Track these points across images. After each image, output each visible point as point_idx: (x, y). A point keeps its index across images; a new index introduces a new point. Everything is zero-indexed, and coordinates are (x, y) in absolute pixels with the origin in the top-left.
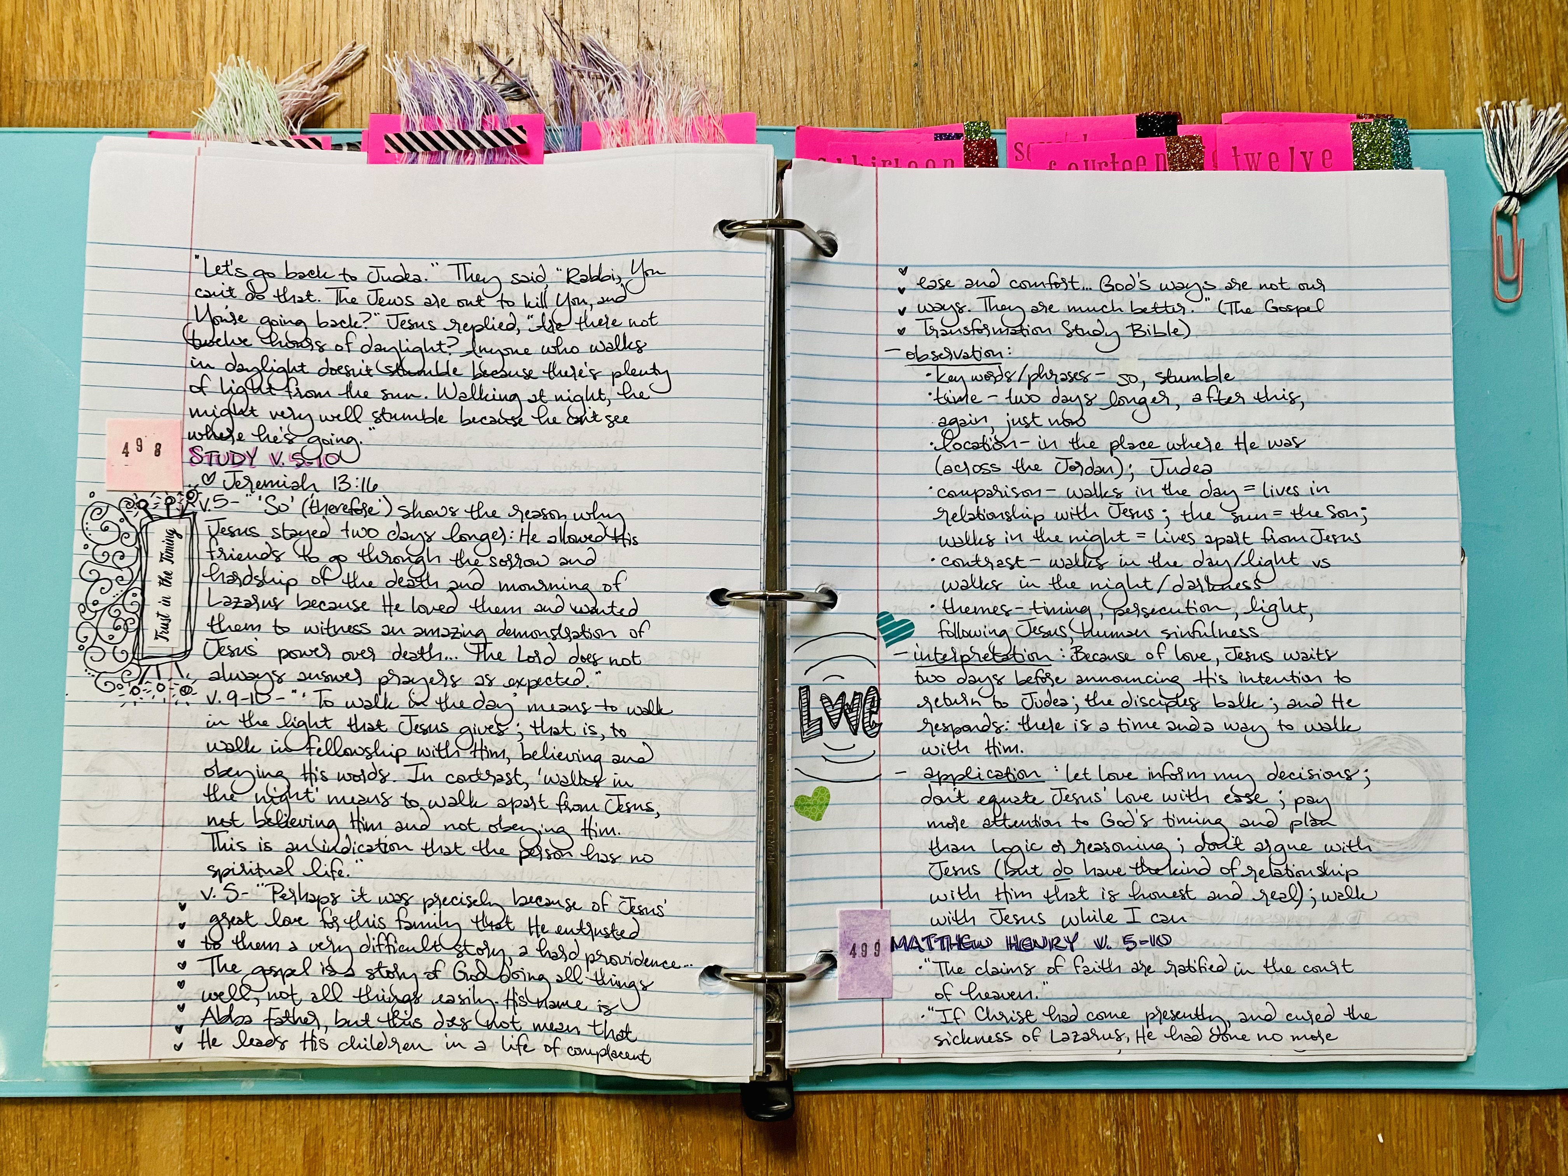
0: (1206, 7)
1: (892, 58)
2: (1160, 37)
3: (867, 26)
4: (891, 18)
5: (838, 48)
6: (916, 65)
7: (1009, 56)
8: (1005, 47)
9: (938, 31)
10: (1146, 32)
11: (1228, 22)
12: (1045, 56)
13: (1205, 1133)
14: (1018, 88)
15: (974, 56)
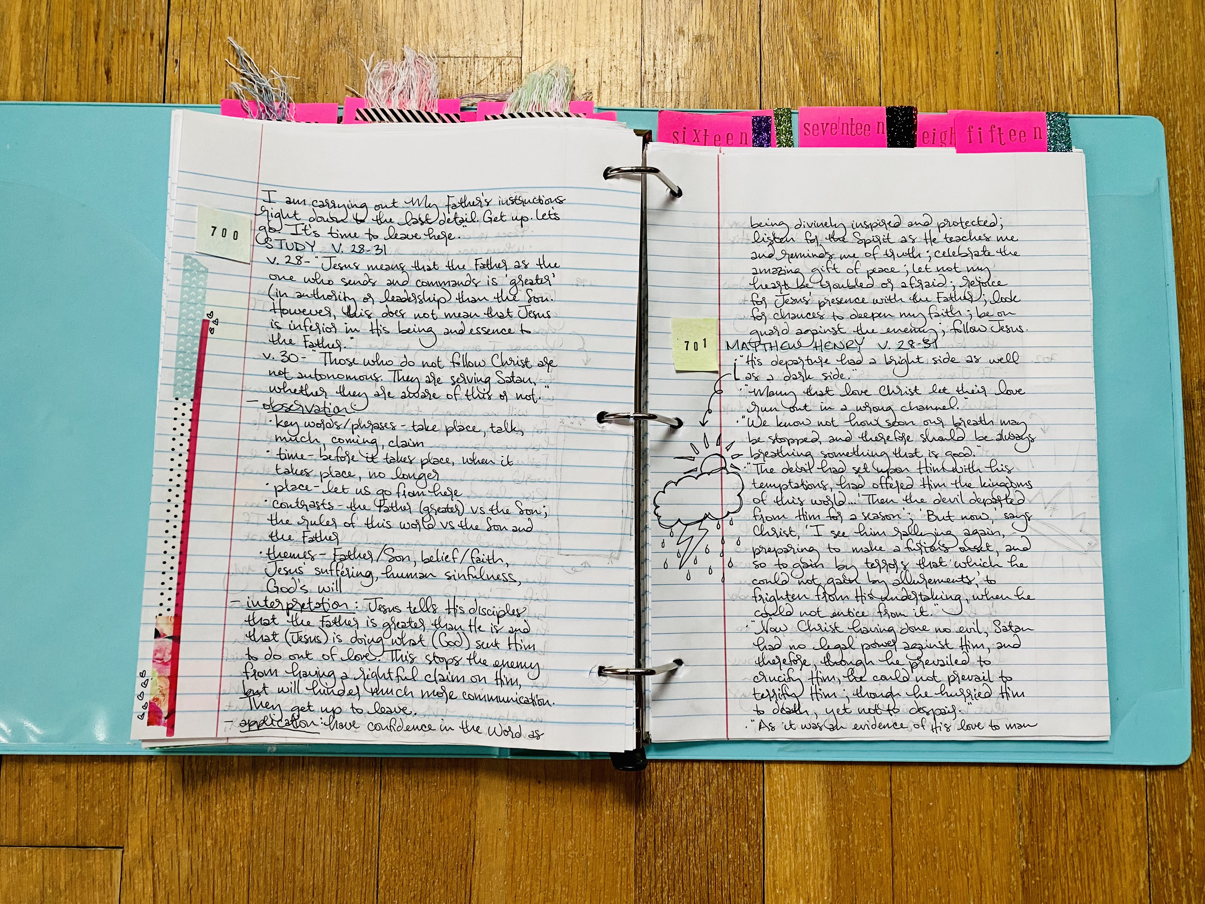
0: (1191, 18)
1: (981, 48)
2: (1162, 36)
3: (964, 26)
4: (980, 22)
5: (945, 43)
6: (997, 53)
7: (1060, 47)
8: (1056, 42)
9: (1012, 30)
10: (1152, 34)
12: (1083, 47)
14: (1066, 69)
15: (1036, 47)
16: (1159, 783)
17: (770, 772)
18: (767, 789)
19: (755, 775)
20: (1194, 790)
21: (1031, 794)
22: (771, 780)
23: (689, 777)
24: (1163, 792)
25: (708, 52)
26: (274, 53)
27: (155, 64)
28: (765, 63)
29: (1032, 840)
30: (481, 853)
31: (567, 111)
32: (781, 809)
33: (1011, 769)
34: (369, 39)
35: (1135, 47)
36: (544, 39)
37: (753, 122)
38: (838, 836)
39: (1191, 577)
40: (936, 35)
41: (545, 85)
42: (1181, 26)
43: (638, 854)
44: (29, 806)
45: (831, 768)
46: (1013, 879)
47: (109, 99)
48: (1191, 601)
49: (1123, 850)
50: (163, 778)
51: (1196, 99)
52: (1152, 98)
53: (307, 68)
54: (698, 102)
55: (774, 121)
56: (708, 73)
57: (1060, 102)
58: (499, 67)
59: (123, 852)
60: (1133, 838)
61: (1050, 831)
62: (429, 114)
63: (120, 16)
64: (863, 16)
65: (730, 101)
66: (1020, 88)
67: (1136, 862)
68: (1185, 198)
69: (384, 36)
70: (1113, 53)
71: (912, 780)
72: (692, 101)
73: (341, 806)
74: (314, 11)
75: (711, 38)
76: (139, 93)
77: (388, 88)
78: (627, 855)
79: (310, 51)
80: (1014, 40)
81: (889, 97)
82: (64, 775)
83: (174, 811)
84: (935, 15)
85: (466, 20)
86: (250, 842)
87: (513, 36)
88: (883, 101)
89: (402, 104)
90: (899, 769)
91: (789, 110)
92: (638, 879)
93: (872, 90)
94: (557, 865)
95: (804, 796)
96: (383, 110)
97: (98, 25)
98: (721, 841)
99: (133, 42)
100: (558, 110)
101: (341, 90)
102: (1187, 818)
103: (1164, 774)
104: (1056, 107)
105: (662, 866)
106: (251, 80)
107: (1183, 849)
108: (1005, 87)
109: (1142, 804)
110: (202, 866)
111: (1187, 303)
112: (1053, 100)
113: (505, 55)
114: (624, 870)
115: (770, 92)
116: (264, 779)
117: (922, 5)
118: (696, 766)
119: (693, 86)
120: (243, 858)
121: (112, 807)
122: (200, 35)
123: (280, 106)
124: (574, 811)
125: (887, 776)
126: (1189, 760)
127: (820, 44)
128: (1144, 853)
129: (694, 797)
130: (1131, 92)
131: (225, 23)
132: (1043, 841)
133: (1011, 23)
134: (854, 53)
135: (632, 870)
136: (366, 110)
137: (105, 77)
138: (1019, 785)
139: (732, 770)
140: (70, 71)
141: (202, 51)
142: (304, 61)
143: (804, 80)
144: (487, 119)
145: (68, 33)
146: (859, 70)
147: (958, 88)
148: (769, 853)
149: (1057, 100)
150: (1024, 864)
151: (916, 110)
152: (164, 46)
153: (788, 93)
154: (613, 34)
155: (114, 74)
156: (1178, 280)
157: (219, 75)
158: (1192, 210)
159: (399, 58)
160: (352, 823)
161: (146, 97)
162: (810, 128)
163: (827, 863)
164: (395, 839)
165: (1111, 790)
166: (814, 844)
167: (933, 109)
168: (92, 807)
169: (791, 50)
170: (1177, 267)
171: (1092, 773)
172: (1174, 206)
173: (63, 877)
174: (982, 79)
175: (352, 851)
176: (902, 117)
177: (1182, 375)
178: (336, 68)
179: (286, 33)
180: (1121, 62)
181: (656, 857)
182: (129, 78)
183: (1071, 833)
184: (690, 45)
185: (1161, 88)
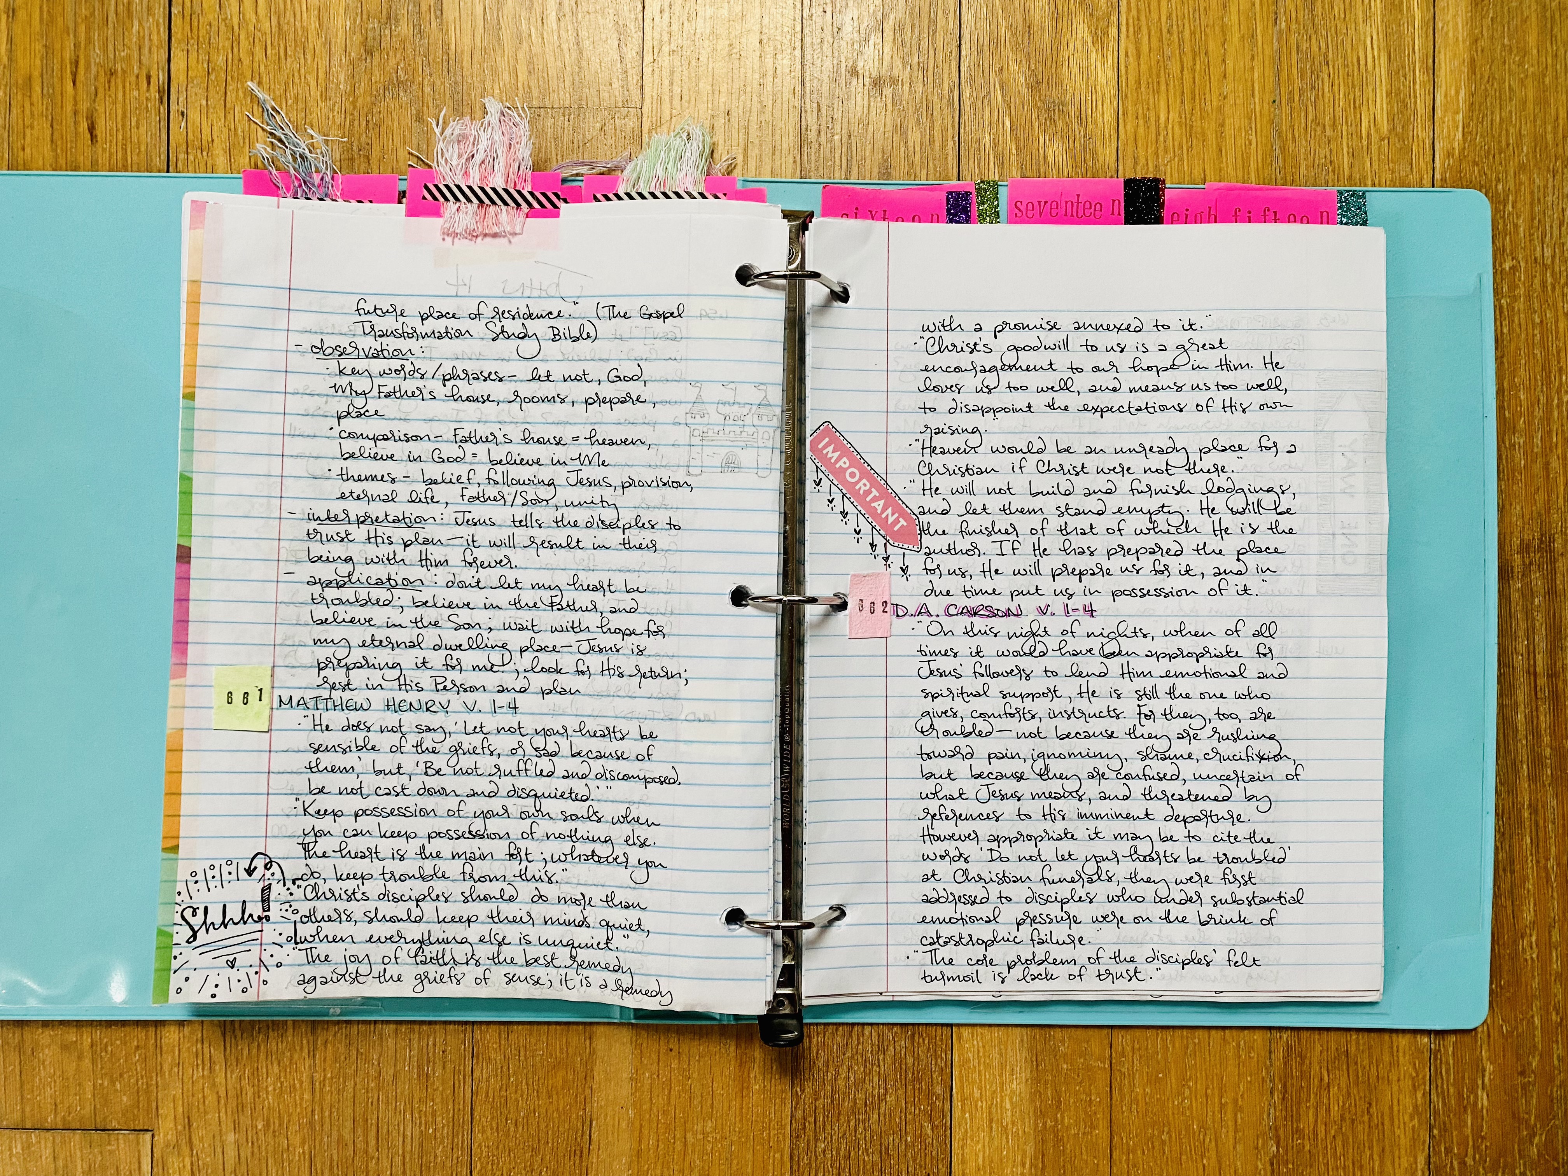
0: (1535, 51)
1: (1253, 95)
2: (1494, 78)
3: (1231, 65)
4: (1253, 58)
5: (1205, 88)
6: (1274, 102)
7: (1358, 94)
8: (1353, 86)
9: (1295, 72)
10: (1482, 74)
11: (1554, 66)
12: (1389, 94)
13: (1509, 1040)
14: (1365, 124)
15: (1327, 94)
16: (1446, 1050)
17: (960, 1038)
18: (956, 1058)
19: (942, 1040)
20: (1489, 1059)
21: (1285, 1064)
22: (961, 1047)
23: (859, 1043)
24: (1451, 1062)
25: (890, 101)
26: (311, 103)
27: (154, 118)
28: (965, 117)
29: (1286, 1119)
30: (599, 1135)
31: (702, 189)
32: (973, 1082)
33: (1261, 1032)
34: (438, 82)
35: (1457, 92)
36: (671, 84)
37: (948, 200)
38: (1043, 1115)
39: (1498, 793)
40: (1194, 78)
41: (673, 153)
42: (1521, 64)
43: (796, 1137)
44: (33, 1080)
45: (1037, 1030)
46: (1260, 1166)
47: (94, 166)
48: (1497, 824)
49: (1397, 1132)
50: (199, 1046)
51: (1535, 165)
52: (1478, 165)
53: (356, 123)
54: (876, 171)
55: (974, 198)
56: (889, 127)
57: (1356, 169)
58: (612, 121)
59: (153, 1136)
60: (1412, 1118)
61: (1308, 1108)
62: (519, 192)
63: (105, 50)
64: (1097, 50)
65: (918, 169)
66: (1303, 150)
67: (1413, 1146)
68: (1515, 299)
69: (459, 79)
70: (1429, 99)
71: (1137, 1046)
72: (868, 167)
73: (425, 1078)
74: (364, 43)
75: (893, 81)
76: (135, 158)
77: (465, 156)
78: (781, 1139)
79: (360, 100)
80: (1298, 83)
81: (1130, 162)
82: (76, 1042)
83: (214, 1085)
84: (1193, 51)
85: (567, 56)
86: (311, 1124)
87: (630, 78)
88: (1120, 168)
89: (483, 178)
90: (1123, 1032)
91: (995, 183)
92: (795, 1167)
93: (1107, 155)
94: (693, 1152)
95: (1003, 1067)
96: (458, 187)
97: (77, 62)
98: (898, 1120)
99: (124, 87)
100: (690, 190)
101: (402, 154)
102: (1480, 1093)
103: (1453, 1038)
104: (1350, 177)
105: (824, 1151)
106: (281, 141)
107: (1472, 1129)
108: (1283, 149)
109: (1424, 1077)
110: (253, 1153)
111: (1510, 440)
112: (1346, 167)
113: (620, 104)
114: (777, 1156)
115: (972, 156)
116: (326, 1047)
117: (1175, 36)
118: (867, 1030)
119: (869, 147)
120: (303, 1144)
121: (137, 1081)
122: (213, 77)
123: (322, 179)
124: (715, 1085)
125: (1106, 1042)
126: (1485, 1021)
127: (1039, 91)
128: (1425, 1135)
129: (865, 1066)
130: (1449, 154)
131: (246, 61)
132: (1298, 1121)
133: (1294, 61)
134: (1083, 103)
135: (787, 1158)
136: (436, 186)
137: (89, 136)
138: (1270, 1052)
139: (913, 1035)
140: (42, 128)
141: (216, 98)
142: (352, 114)
143: (1017, 140)
144: (596, 199)
145: (36, 74)
146: (1090, 127)
147: (1221, 150)
148: (957, 1134)
149: (1351, 166)
150: (1275, 1148)
151: (1164, 182)
152: (166, 93)
153: (996, 157)
154: (763, 76)
155: (100, 131)
156: (1500, 409)
157: (239, 131)
158: (1522, 316)
159: (479, 113)
160: (437, 1100)
161: (143, 164)
162: (1023, 208)
163: (1030, 1149)
164: (492, 1118)
165: (1386, 1058)
166: (1013, 1123)
167: (1187, 179)
168: (113, 1082)
169: (1000, 98)
170: (1500, 392)
171: (1363, 1038)
172: (1499, 309)
173: (79, 1167)
174: (1253, 137)
175: (438, 1135)
176: (1145, 193)
177: (1499, 534)
178: (396, 124)
179: (327, 73)
180: (1439, 113)
181: (817, 1140)
182: (120, 137)
183: (1334, 1109)
184: (866, 92)
185: (1489, 152)
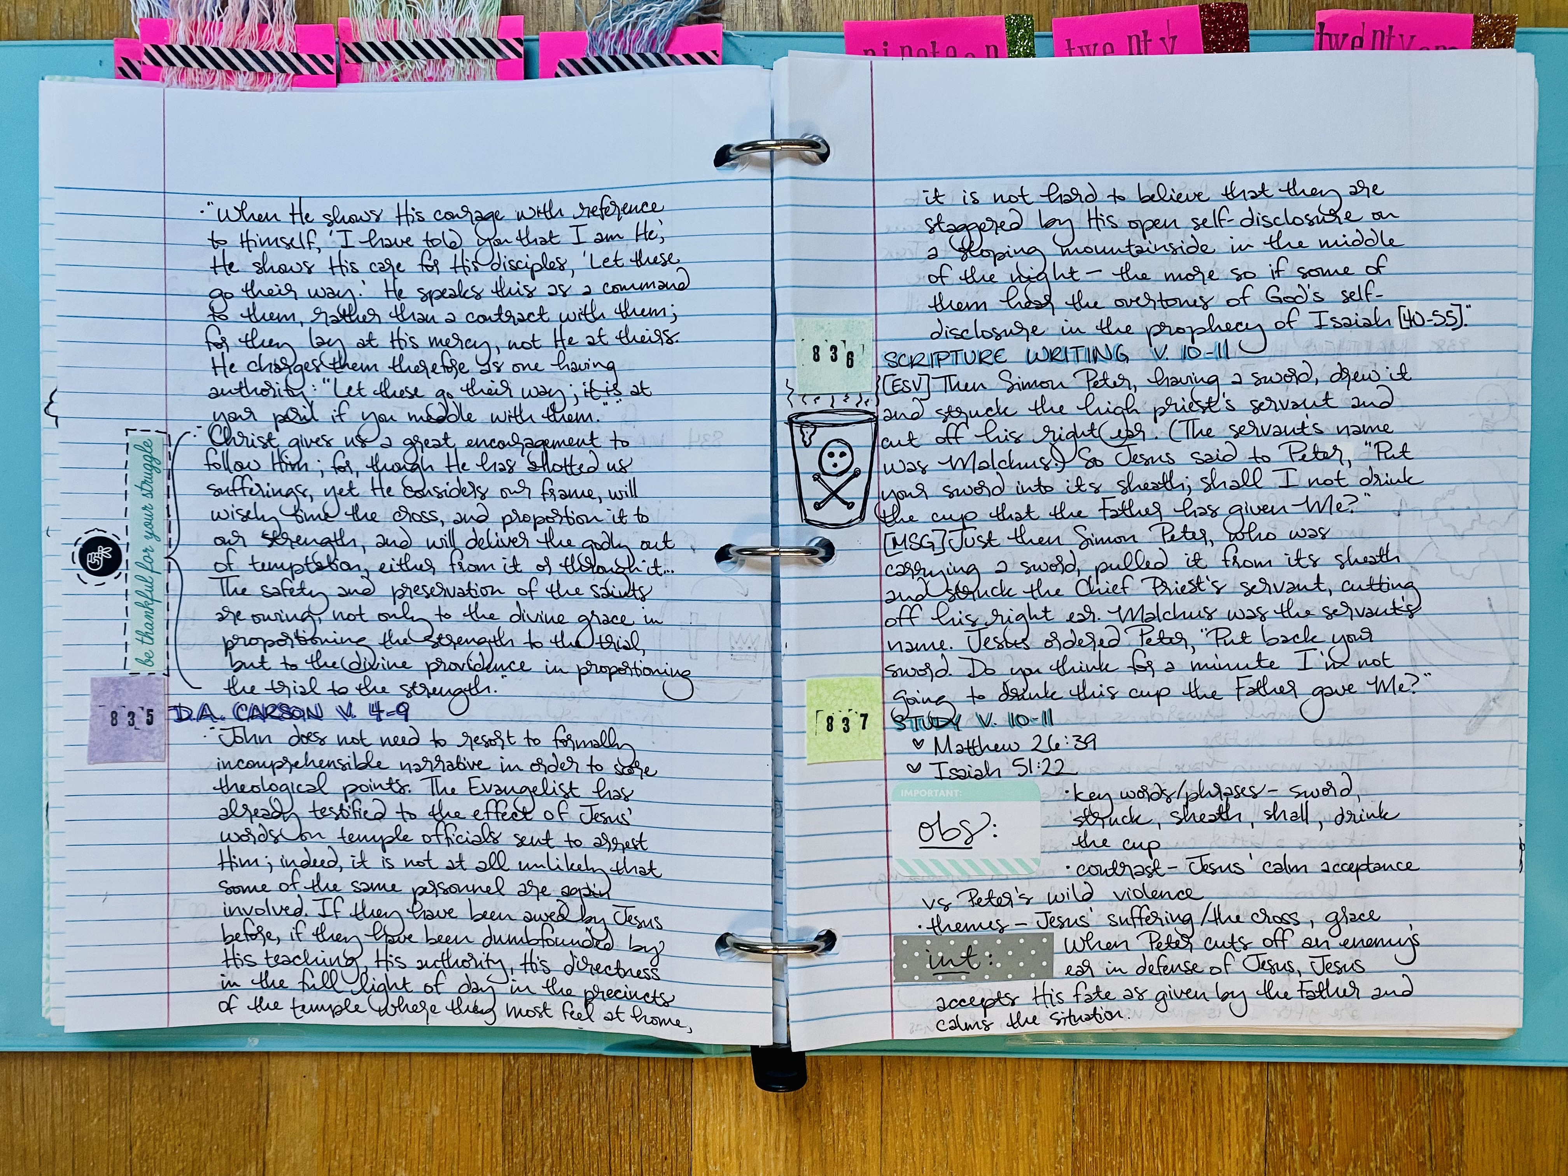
30: (278, 1108)
43: (508, 1113)
46: (1060, 1154)
49: (1228, 1116)
60: (1245, 1100)
67: (1247, 1132)
78: (491, 1115)
92: (508, 1148)
105: (542, 1130)
107: (1318, 1115)
114: (488, 1134)
128: (1260, 1120)
132: (1107, 1102)
135: (498, 1137)
148: (699, 1113)
175: (92, 1106)
181: (533, 1116)
